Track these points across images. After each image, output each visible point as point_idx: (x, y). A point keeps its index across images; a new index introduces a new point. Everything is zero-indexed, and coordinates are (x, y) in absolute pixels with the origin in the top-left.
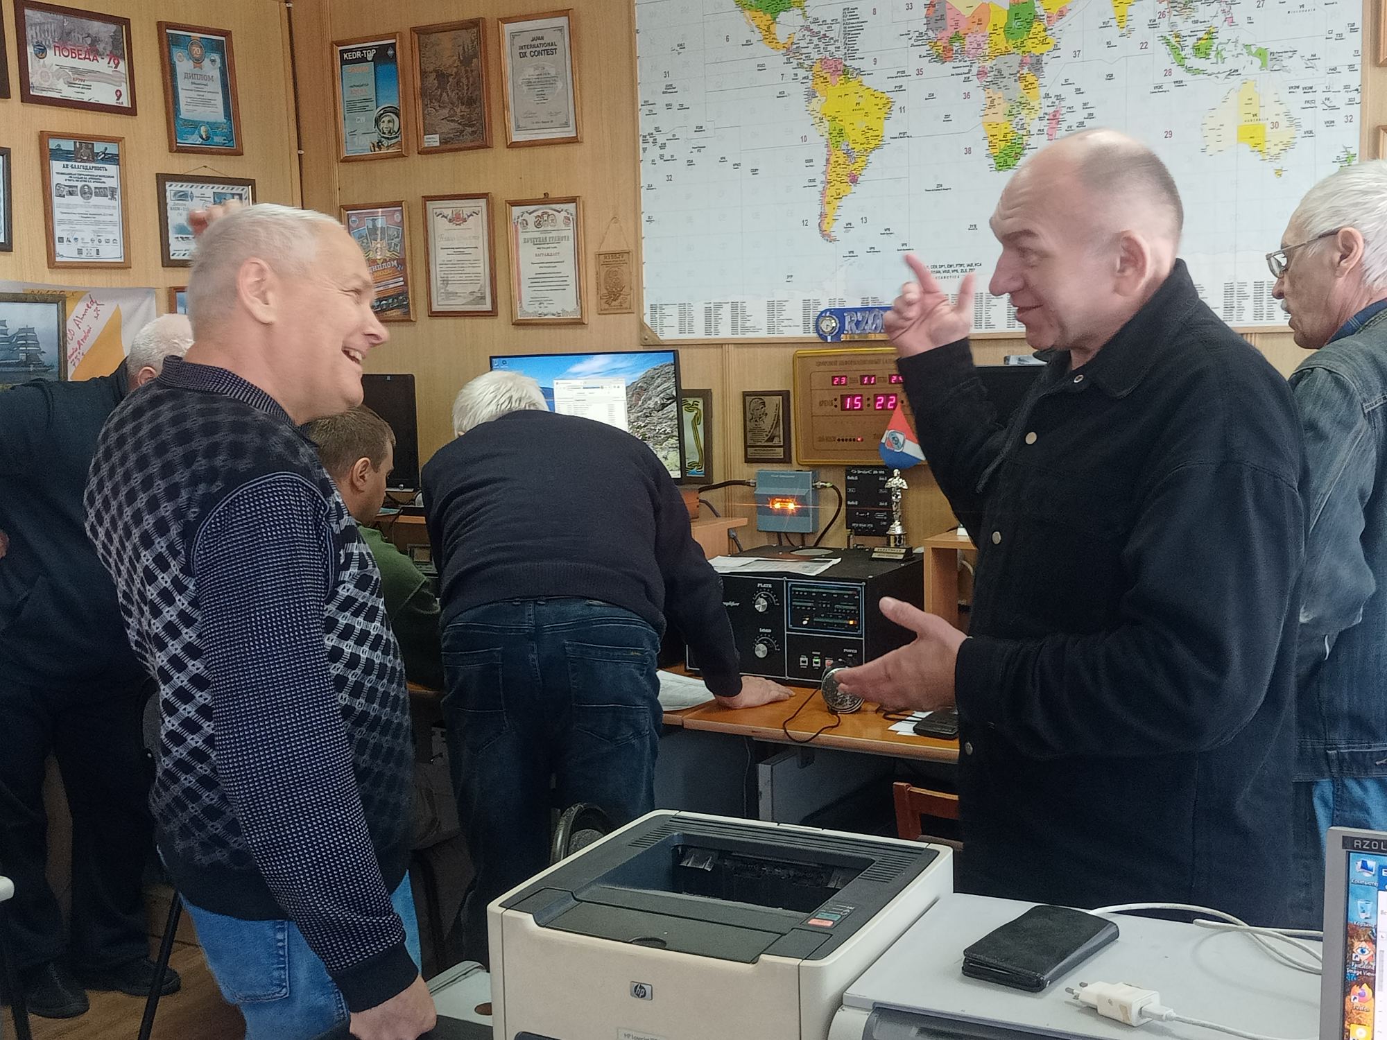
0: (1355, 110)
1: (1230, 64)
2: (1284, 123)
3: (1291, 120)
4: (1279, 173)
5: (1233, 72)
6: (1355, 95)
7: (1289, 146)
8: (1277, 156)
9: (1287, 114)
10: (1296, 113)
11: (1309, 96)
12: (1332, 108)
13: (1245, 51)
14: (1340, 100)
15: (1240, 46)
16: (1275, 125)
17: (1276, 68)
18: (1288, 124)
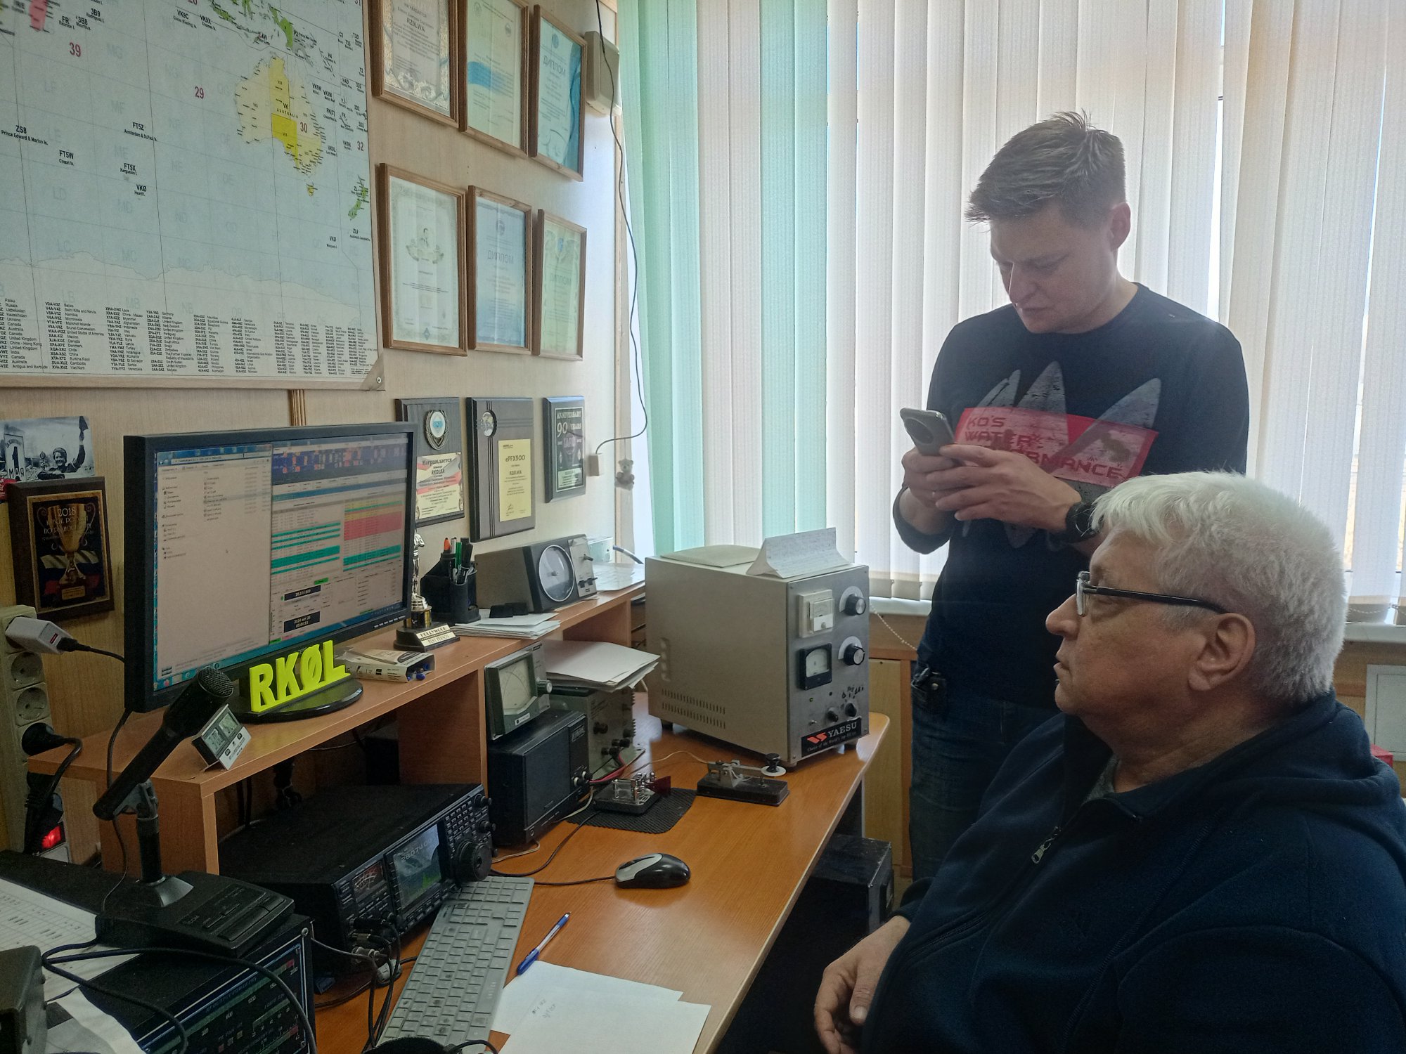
0: (363, 137)
1: (257, 25)
2: (311, 129)
3: (317, 126)
4: (311, 189)
5: (261, 37)
6: (362, 119)
7: (317, 159)
8: (307, 170)
9: (313, 117)
10: (321, 121)
11: (329, 104)
12: (347, 127)
13: (271, 15)
14: (354, 120)
15: (266, 6)
16: (304, 128)
17: (300, 53)
18: (314, 130)
